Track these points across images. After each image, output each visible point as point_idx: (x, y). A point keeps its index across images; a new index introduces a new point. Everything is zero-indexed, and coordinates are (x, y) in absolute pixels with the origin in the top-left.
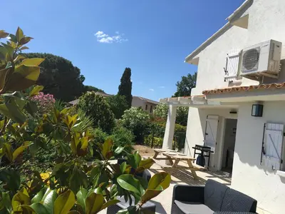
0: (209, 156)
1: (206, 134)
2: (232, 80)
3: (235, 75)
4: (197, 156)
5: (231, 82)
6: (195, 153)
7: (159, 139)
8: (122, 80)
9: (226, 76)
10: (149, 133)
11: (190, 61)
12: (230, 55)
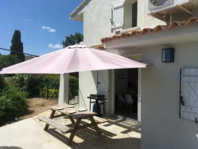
0: (104, 104)
1: (99, 83)
2: (119, 30)
3: (122, 25)
4: (92, 105)
5: (117, 33)
6: (91, 102)
7: (53, 91)
8: (12, 41)
9: (113, 27)
10: (44, 86)
11: (75, 18)
12: (115, 6)
